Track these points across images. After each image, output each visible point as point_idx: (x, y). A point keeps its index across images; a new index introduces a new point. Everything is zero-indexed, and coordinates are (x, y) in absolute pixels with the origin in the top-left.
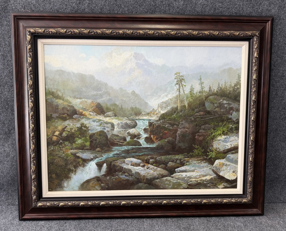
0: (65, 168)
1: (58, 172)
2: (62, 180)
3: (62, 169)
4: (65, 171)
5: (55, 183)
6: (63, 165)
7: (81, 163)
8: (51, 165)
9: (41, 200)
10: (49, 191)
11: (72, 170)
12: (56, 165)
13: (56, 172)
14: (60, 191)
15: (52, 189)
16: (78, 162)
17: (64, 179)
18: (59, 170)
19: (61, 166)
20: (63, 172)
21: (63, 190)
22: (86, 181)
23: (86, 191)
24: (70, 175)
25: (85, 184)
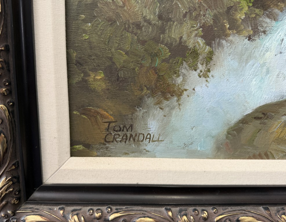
0: (157, 40)
1: (121, 58)
2: (139, 103)
3: (143, 43)
4: (154, 56)
5: (102, 116)
6: (149, 22)
7: (241, 16)
8: (85, 21)
9: (37, 195)
10: (73, 154)
11: (195, 54)
12: (112, 22)
13: (111, 59)
14: (126, 154)
15: (88, 146)
16: (230, 8)
17: (150, 101)
18: (127, 47)
19: (138, 26)
20: (147, 63)
21: (139, 153)
22: (257, 111)
23: (250, 158)
24: (180, 80)
25: (250, 129)
